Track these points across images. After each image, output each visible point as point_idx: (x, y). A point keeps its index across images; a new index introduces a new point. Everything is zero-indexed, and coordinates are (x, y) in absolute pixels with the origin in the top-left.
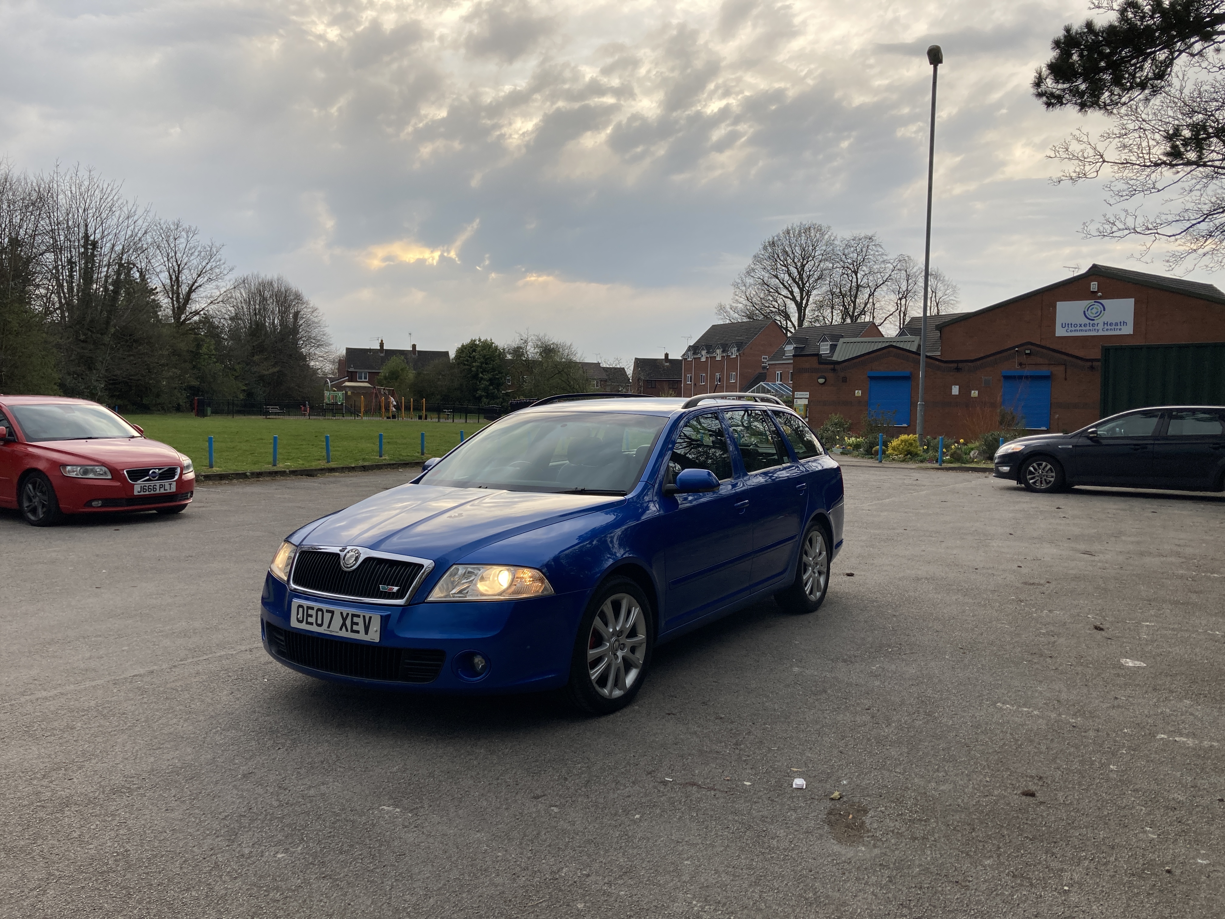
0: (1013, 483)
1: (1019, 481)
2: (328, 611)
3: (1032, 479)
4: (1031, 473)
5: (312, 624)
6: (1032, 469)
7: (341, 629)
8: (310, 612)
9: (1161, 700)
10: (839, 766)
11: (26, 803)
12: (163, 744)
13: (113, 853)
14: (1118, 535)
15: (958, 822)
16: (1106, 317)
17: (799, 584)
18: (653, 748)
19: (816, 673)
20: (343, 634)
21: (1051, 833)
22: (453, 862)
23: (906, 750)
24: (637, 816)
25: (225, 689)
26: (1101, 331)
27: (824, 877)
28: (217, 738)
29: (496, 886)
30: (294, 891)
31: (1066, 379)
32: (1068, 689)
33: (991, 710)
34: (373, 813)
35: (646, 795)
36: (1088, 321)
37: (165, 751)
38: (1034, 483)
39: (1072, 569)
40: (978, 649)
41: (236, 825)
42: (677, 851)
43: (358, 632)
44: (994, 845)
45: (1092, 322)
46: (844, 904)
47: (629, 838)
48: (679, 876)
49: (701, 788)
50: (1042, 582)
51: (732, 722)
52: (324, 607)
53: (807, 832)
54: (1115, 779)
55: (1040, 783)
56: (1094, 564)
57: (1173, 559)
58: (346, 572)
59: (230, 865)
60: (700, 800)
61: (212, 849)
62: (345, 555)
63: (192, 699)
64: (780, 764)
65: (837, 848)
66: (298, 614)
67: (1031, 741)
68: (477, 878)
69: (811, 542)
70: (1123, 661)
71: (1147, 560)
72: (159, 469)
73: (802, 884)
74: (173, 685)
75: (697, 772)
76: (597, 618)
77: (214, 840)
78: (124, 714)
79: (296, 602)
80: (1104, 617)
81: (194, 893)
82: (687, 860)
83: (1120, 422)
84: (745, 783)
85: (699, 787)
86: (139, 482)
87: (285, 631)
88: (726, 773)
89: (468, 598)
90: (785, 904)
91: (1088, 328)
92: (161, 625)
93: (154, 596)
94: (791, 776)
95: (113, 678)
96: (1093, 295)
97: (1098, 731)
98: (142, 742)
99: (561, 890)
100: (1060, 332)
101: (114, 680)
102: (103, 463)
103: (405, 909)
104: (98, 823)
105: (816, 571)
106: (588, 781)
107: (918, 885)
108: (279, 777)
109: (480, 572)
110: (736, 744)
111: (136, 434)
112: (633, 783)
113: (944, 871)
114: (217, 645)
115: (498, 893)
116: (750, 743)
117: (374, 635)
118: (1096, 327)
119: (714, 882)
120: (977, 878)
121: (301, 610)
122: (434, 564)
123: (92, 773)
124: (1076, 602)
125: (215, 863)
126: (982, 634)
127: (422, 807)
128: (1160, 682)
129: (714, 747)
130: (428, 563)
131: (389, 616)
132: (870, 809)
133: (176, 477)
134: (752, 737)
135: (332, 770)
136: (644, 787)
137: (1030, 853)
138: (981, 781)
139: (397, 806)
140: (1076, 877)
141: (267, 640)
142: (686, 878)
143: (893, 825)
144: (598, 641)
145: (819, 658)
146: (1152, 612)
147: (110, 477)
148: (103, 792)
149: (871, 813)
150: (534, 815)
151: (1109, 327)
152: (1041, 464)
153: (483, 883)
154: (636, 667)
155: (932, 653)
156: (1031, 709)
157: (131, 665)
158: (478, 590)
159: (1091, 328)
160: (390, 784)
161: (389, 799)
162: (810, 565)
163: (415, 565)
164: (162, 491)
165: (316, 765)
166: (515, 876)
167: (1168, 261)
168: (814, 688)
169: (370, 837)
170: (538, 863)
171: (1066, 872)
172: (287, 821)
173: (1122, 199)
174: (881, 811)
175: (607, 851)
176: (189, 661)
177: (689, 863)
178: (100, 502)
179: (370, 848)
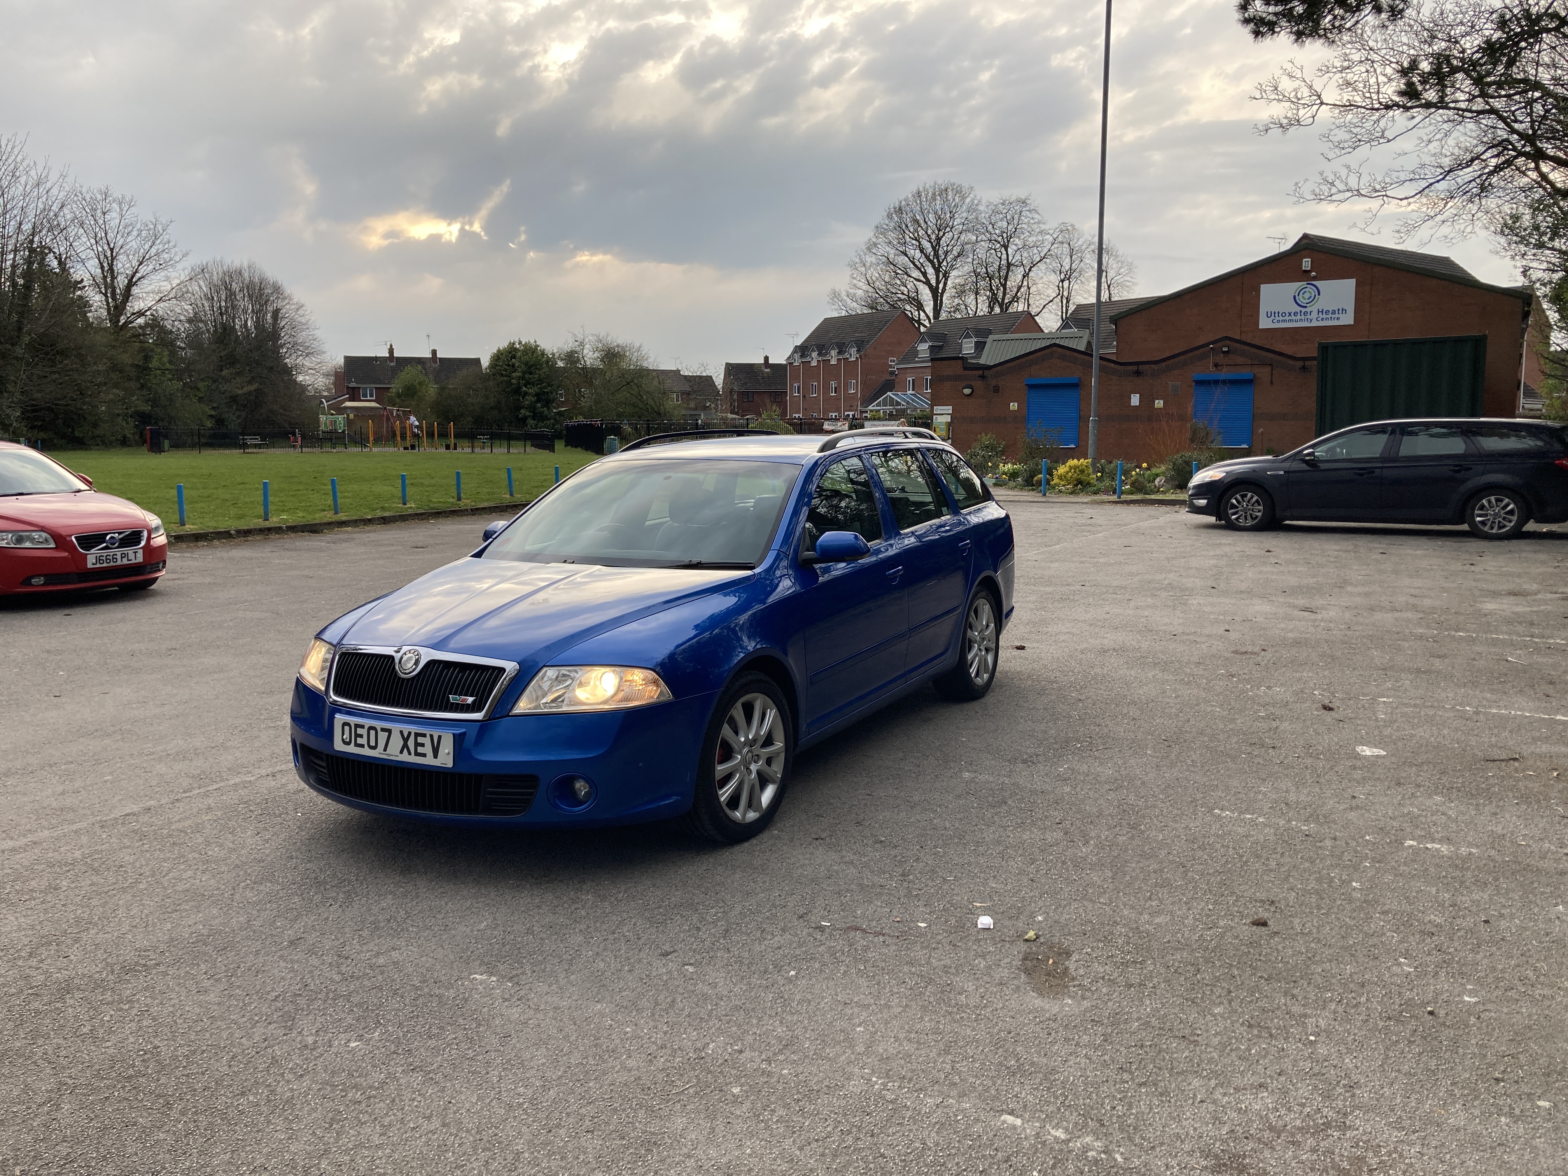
0: (1212, 519)
1: (1219, 518)
2: (383, 730)
3: (1234, 514)
4: (1233, 506)
5: (362, 746)
6: (1234, 501)
7: (401, 752)
8: (359, 731)
9: (1406, 797)
10: (1032, 898)
11: (13, 990)
12: (179, 905)
13: (139, 1051)
14: (1342, 584)
15: (1180, 962)
16: (1323, 303)
17: (963, 665)
18: (801, 883)
19: (991, 779)
20: (405, 757)
21: (1289, 970)
22: (571, 1043)
23: (1110, 875)
24: (793, 973)
25: (248, 828)
26: (1314, 320)
27: (1026, 1039)
28: (249, 894)
29: (630, 1071)
30: (378, 1088)
31: (1272, 383)
32: (1297, 788)
33: (1208, 818)
34: (462, 985)
35: (800, 946)
36: (1298, 309)
37: (184, 914)
38: (1237, 519)
39: (1291, 631)
40: (1185, 741)
41: (290, 1007)
42: (846, 1015)
43: (424, 755)
44: (1223, 988)
45: (1303, 310)
46: (1054, 1071)
47: (785, 1000)
48: (852, 1047)
49: (867, 933)
50: (1257, 649)
51: (895, 847)
52: (378, 724)
53: (1001, 984)
54: (1359, 900)
55: (1273, 909)
56: (1316, 624)
57: (1409, 615)
58: (404, 679)
59: (291, 1060)
60: (866, 949)
61: (265, 1040)
62: (402, 658)
63: (208, 843)
64: (959, 898)
65: (1038, 1002)
66: (343, 734)
67: (1258, 856)
68: (604, 1062)
69: (976, 612)
70: (1359, 749)
71: (1378, 616)
72: (120, 533)
73: (1001, 1050)
74: (179, 826)
75: (859, 912)
76: (726, 726)
77: (266, 1027)
78: (121, 866)
79: (339, 718)
80: (1333, 693)
81: (251, 1098)
82: (860, 1025)
83: (1340, 441)
84: (920, 924)
85: (864, 931)
86: (93, 551)
87: (327, 755)
88: (895, 913)
89: (565, 709)
90: (983, 1076)
91: (1299, 317)
92: (150, 745)
93: (134, 706)
94: (974, 914)
95: (98, 818)
96: (1305, 276)
97: (1335, 839)
98: (152, 904)
99: (710, 1072)
100: (1265, 323)
101: (101, 821)
102: (43, 527)
103: (520, 1105)
104: (113, 1013)
105: (982, 648)
106: (727, 931)
107: (1139, 1043)
108: (336, 943)
109: (577, 676)
110: (903, 875)
111: (83, 486)
112: (783, 930)
113: (1168, 1024)
114: (229, 769)
115: (633, 1079)
116: (920, 873)
117: (445, 759)
118: (1309, 317)
119: (895, 1052)
120: (1207, 1031)
121: (347, 728)
122: (518, 667)
123: (93, 947)
124: (1298, 675)
125: (273, 1058)
126: (1188, 721)
127: (523, 973)
128: (1404, 775)
129: (876, 879)
130: (510, 667)
131: (464, 734)
132: (1073, 951)
133: (143, 543)
134: (921, 865)
135: (402, 930)
136: (797, 935)
137: (1266, 997)
138: (1202, 909)
139: (492, 974)
140: (1322, 1023)
141: (301, 767)
142: (860, 1048)
143: (1102, 970)
144: (727, 753)
145: (993, 759)
146: (1389, 685)
147: (53, 545)
148: (112, 972)
149: (1075, 957)
150: (665, 978)
151: (1325, 316)
152: (1246, 496)
153: (613, 1067)
154: (773, 782)
155: (1131, 748)
156: (1255, 816)
157: (120, 800)
158: (576, 697)
159: (1303, 317)
160: (480, 946)
161: (480, 965)
162: (976, 642)
163: (494, 668)
164: (125, 561)
165: (382, 924)
166: (651, 1058)
167: (1398, 232)
168: (990, 799)
169: (463, 1015)
170: (676, 1039)
171: (1310, 1017)
172: (355, 999)
173: (1343, 152)
174: (1087, 953)
175: (760, 1019)
176: (196, 792)
177: (862, 1029)
178: (42, 578)
179: (465, 1029)
